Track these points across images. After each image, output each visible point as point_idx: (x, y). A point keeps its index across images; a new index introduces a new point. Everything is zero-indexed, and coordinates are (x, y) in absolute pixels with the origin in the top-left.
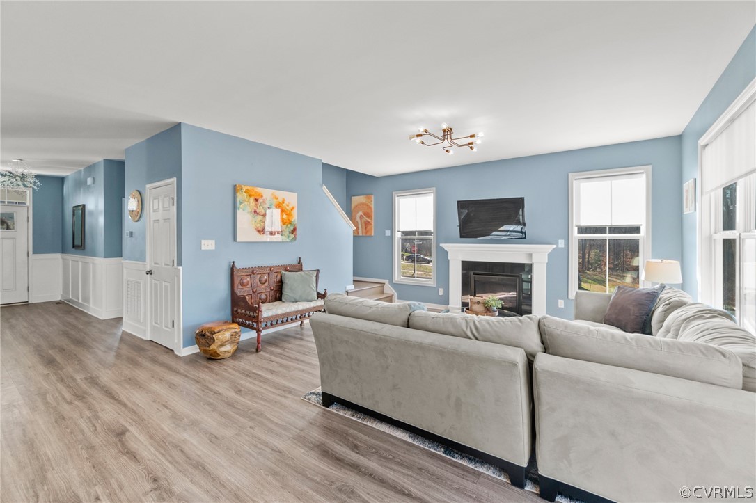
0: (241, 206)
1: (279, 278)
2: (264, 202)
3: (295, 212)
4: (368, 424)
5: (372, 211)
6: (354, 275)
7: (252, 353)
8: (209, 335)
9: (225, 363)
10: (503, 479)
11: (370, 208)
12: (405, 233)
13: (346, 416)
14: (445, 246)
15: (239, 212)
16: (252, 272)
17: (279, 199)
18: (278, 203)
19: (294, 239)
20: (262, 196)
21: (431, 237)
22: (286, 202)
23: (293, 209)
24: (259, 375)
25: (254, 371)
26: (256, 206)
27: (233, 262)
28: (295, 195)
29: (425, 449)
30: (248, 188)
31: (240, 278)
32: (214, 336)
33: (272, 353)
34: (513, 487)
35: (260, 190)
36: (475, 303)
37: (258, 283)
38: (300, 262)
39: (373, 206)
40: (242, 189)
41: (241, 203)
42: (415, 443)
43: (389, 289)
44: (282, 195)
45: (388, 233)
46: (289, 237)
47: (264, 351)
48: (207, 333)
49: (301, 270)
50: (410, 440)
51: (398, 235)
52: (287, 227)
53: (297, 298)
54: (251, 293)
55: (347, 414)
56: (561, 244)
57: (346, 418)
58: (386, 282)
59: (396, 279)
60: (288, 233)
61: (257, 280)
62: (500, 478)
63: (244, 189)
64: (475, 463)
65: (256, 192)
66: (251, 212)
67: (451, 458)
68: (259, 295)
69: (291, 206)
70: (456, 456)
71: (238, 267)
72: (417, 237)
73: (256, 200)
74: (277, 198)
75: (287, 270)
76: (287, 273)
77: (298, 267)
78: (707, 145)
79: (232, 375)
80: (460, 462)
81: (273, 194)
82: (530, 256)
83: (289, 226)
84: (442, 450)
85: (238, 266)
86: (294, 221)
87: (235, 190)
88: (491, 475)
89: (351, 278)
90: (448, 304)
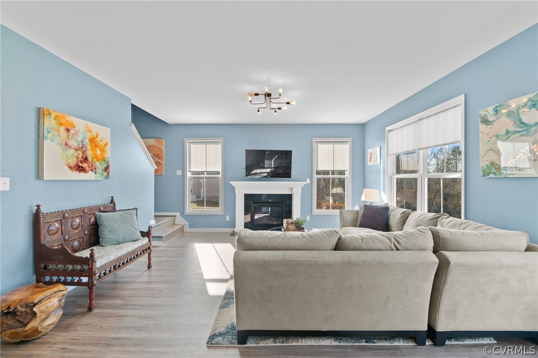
0: (49, 135)
1: (93, 220)
2: (76, 134)
3: (108, 148)
4: (294, 344)
5: (163, 153)
6: (155, 211)
7: (83, 314)
8: (23, 310)
9: (51, 340)
10: (411, 344)
11: (161, 150)
12: (194, 173)
13: (269, 345)
14: (233, 183)
15: (47, 144)
16: (62, 217)
17: (93, 132)
18: (91, 137)
19: (107, 177)
20: (74, 127)
21: (220, 176)
22: (100, 137)
23: (106, 145)
24: (125, 338)
25: (113, 335)
26: (68, 137)
27: (38, 206)
28: (108, 130)
29: (352, 346)
30: (58, 114)
31: (47, 226)
32: (35, 309)
33: (110, 307)
34: (419, 347)
35: (72, 119)
36: (290, 224)
37: (71, 229)
38: (112, 201)
39: (163, 149)
40: (50, 114)
41: (49, 132)
42: (342, 344)
43: (180, 220)
44: (96, 128)
45: (179, 173)
46: (102, 175)
47: (98, 308)
48: (19, 308)
49: (114, 210)
50: (336, 343)
51: (189, 175)
52: (101, 164)
53: (120, 240)
54: (63, 242)
55: (270, 343)
56: (308, 181)
57: (270, 346)
58: (178, 214)
59: (187, 212)
60: (102, 170)
61: (69, 225)
62: (409, 344)
63: (53, 115)
64: (390, 341)
65: (67, 121)
66: (61, 144)
67: (373, 344)
68: (71, 243)
69: (104, 142)
70: (376, 341)
71: (45, 212)
72: (206, 176)
73: (68, 130)
74: (90, 131)
75: (101, 211)
76: (102, 214)
77: (111, 206)
78: (391, 130)
79: (83, 352)
80: (380, 344)
81: (86, 126)
82: (292, 189)
83: (103, 162)
84: (364, 341)
85: (43, 210)
86: (108, 157)
87: (40, 114)
88: (403, 344)
89: (153, 214)
90: (235, 227)
